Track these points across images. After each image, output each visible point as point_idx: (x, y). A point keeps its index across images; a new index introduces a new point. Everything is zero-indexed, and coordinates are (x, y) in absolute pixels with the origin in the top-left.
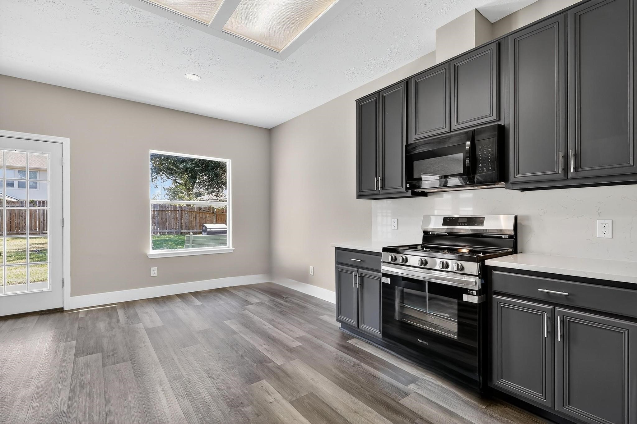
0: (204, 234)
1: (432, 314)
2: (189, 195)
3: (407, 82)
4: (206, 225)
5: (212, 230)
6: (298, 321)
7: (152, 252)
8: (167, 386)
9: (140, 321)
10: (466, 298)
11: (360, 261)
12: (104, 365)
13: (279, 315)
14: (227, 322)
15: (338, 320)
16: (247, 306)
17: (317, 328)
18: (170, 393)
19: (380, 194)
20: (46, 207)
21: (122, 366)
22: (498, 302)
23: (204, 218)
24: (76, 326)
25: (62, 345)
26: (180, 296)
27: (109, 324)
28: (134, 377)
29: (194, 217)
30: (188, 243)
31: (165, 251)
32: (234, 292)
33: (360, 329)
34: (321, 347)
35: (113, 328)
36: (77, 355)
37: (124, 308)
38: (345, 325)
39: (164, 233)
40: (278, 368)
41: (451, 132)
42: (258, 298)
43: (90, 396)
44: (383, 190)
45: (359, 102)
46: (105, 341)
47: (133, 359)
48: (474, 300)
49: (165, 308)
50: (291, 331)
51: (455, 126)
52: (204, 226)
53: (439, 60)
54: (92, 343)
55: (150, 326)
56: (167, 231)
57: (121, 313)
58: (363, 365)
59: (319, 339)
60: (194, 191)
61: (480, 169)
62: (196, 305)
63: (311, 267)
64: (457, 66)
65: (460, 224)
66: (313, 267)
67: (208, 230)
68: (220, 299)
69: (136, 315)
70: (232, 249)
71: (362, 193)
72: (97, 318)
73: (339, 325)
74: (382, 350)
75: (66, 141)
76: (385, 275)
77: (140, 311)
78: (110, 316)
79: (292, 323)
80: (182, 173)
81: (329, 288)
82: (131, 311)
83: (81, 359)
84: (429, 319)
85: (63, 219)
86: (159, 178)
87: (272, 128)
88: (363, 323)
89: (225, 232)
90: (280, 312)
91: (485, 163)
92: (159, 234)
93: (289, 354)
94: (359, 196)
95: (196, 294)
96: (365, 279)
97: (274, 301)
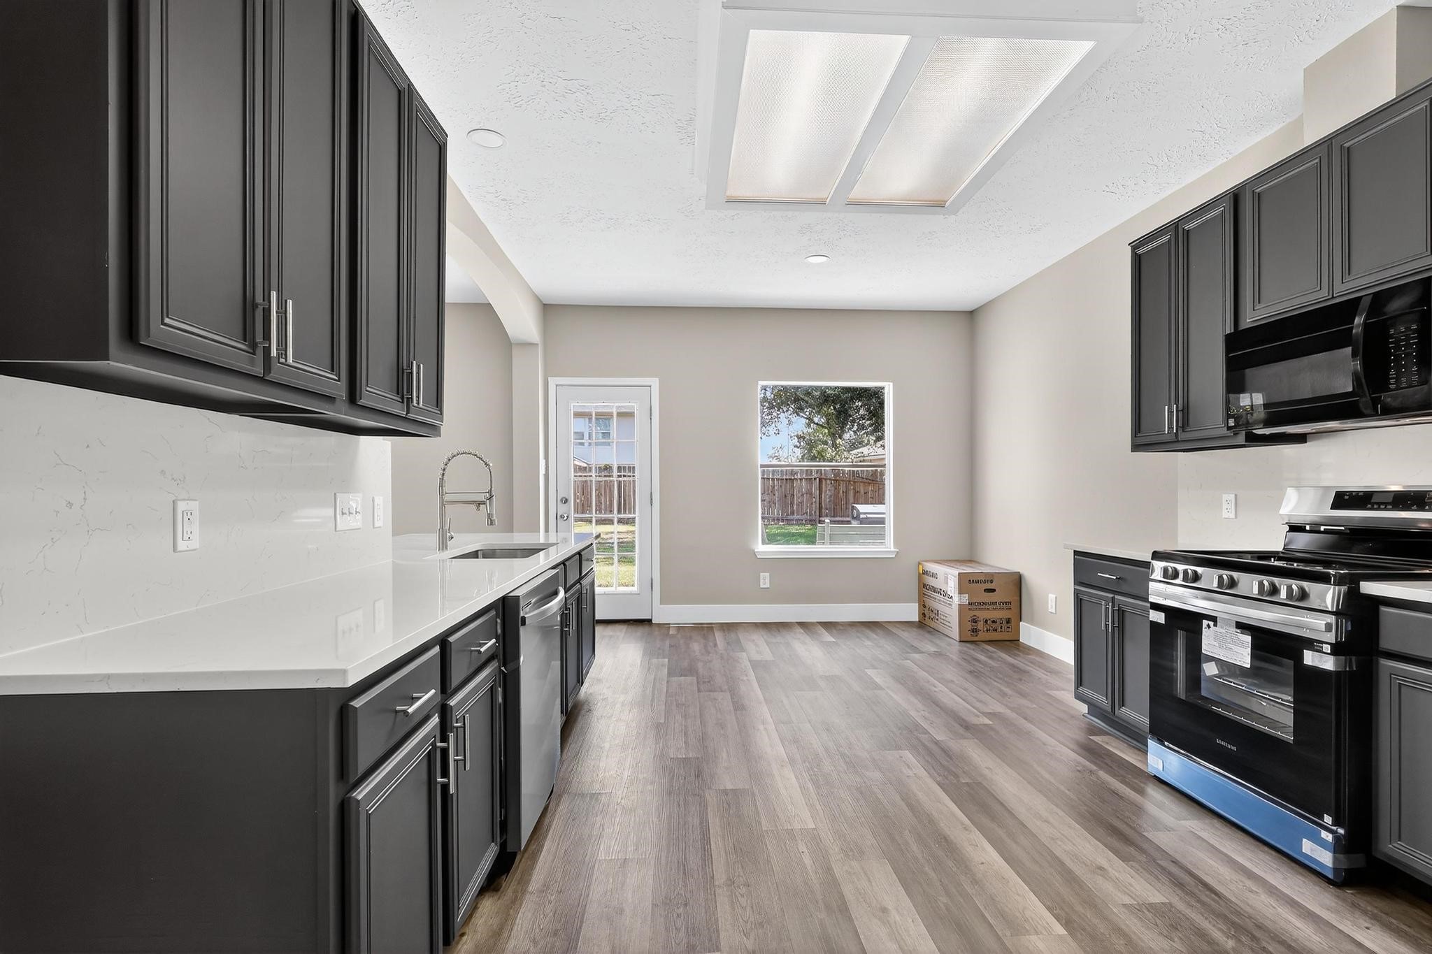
0: (855, 524)
1: (1255, 692)
2: (835, 446)
3: (1235, 197)
4: (858, 506)
5: (869, 516)
6: (1001, 690)
7: (762, 548)
8: (771, 727)
9: (743, 650)
10: (1309, 658)
11: (1115, 578)
12: (699, 691)
13: (967, 676)
14: (870, 672)
15: (1079, 697)
16: (911, 655)
17: (1035, 706)
18: (775, 735)
19: (1178, 441)
20: (634, 476)
21: (719, 696)
22: (1391, 674)
23: (862, 492)
24: (667, 643)
25: (655, 661)
26: (803, 625)
27: (705, 646)
28: (733, 711)
29: (843, 492)
30: (823, 537)
31: (785, 548)
32: (894, 630)
33: (1117, 717)
34: (1028, 733)
35: (709, 653)
36: (670, 674)
37: (724, 630)
38: (1094, 709)
39: (789, 522)
40: (935, 743)
41: (1333, 297)
42: (937, 645)
43: (685, 717)
44: (1183, 431)
45: (1135, 246)
46: (700, 665)
47: (733, 692)
48: (1328, 663)
49: (779, 638)
50: (981, 701)
51: (1343, 283)
52: (853, 508)
53: (1310, 137)
54: (685, 664)
55: (756, 657)
56: (795, 517)
57: (719, 636)
58: (1102, 773)
59: (1030, 722)
60: (846, 436)
61: (1392, 381)
62: (824, 640)
63: (1052, 597)
64: (1348, 148)
65: (1375, 506)
66: (1054, 596)
67: (862, 516)
68: (868, 638)
69: (738, 641)
70: (895, 551)
71: (1140, 441)
72: (691, 638)
73: (1084, 708)
74: (1140, 750)
75: (655, 382)
76: (1156, 607)
77: (742, 635)
78: (705, 637)
79: (988, 691)
80: (820, 406)
81: (1066, 636)
82: (733, 635)
83: (674, 679)
84: (1254, 705)
85: (651, 493)
86: (782, 416)
87: (977, 309)
88: (1123, 704)
89: (882, 521)
90: (970, 672)
91: (1403, 366)
92: (781, 523)
93: (962, 731)
94: (1136, 447)
95: (828, 626)
96: (1128, 616)
97: (965, 653)
